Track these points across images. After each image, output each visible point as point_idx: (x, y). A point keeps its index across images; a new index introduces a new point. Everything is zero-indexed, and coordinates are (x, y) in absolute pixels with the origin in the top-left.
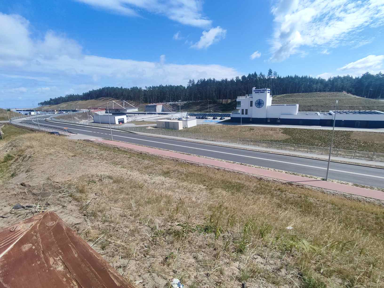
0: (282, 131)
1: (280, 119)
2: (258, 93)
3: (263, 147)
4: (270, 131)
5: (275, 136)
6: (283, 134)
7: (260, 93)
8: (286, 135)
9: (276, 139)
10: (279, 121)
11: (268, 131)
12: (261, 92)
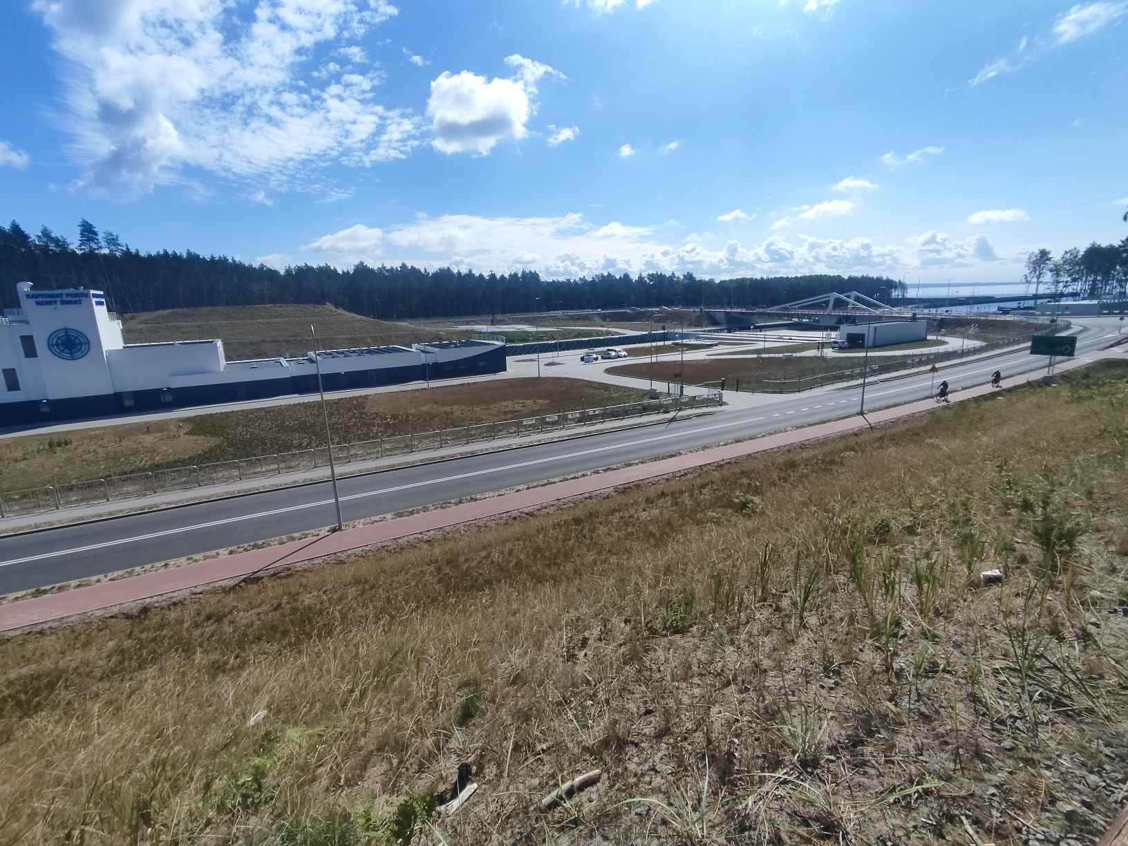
0: (188, 427)
1: (169, 389)
2: (50, 303)
3: (126, 496)
4: (144, 434)
5: (165, 448)
6: (194, 437)
7: (59, 305)
8: (206, 436)
9: (171, 458)
10: (169, 398)
11: (134, 438)
12: (63, 303)
